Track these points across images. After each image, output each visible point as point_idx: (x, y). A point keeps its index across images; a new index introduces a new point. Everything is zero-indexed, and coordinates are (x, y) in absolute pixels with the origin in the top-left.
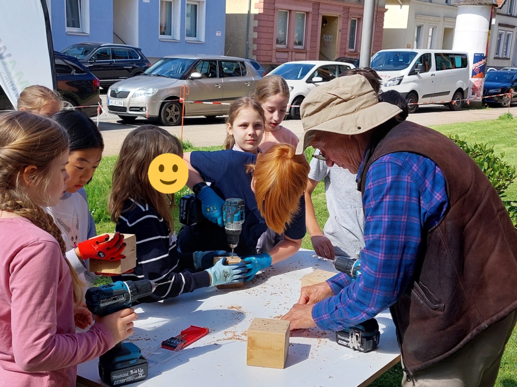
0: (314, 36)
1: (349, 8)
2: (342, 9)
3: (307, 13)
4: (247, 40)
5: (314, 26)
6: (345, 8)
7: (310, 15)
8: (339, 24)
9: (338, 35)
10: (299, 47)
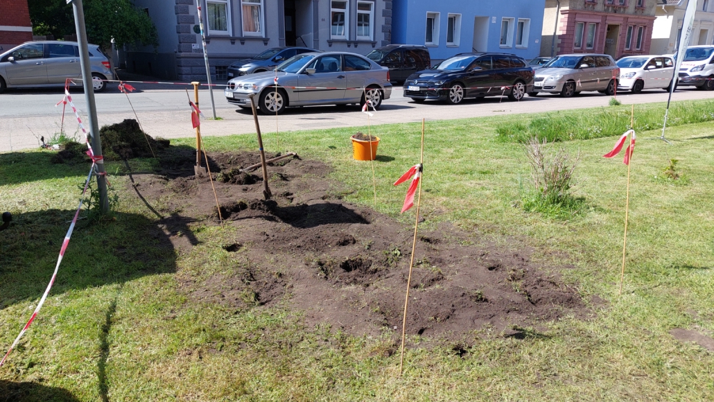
0: (601, 39)
1: (628, 18)
2: (622, 19)
3: (597, 24)
4: (553, 45)
5: (602, 33)
6: (624, 18)
7: (600, 25)
8: (620, 29)
9: (619, 38)
10: (589, 48)
